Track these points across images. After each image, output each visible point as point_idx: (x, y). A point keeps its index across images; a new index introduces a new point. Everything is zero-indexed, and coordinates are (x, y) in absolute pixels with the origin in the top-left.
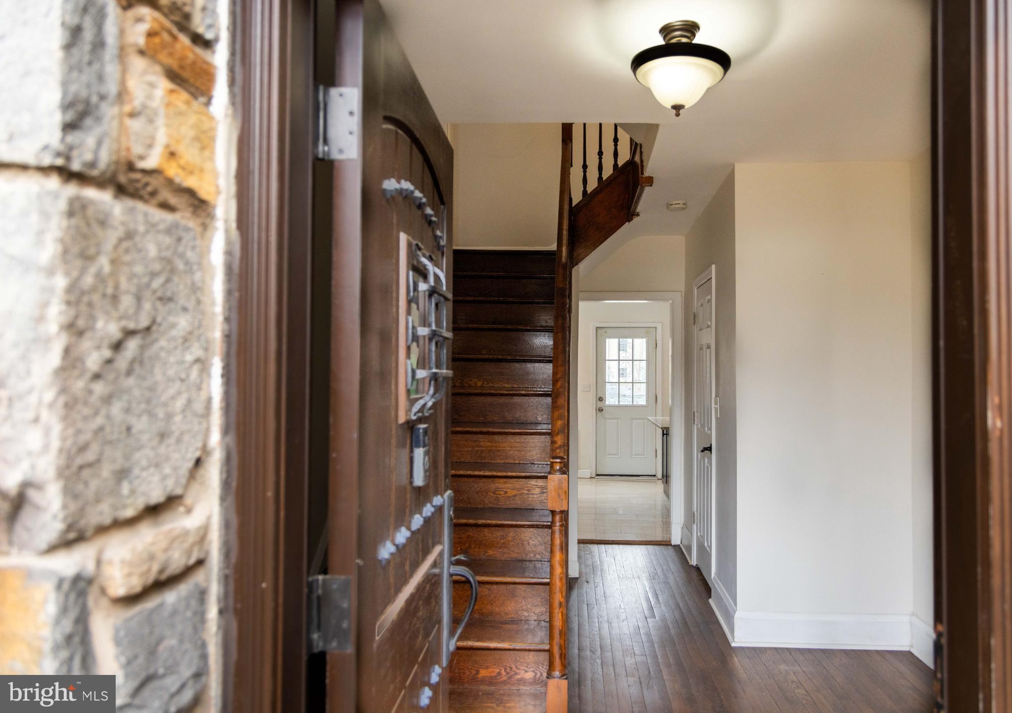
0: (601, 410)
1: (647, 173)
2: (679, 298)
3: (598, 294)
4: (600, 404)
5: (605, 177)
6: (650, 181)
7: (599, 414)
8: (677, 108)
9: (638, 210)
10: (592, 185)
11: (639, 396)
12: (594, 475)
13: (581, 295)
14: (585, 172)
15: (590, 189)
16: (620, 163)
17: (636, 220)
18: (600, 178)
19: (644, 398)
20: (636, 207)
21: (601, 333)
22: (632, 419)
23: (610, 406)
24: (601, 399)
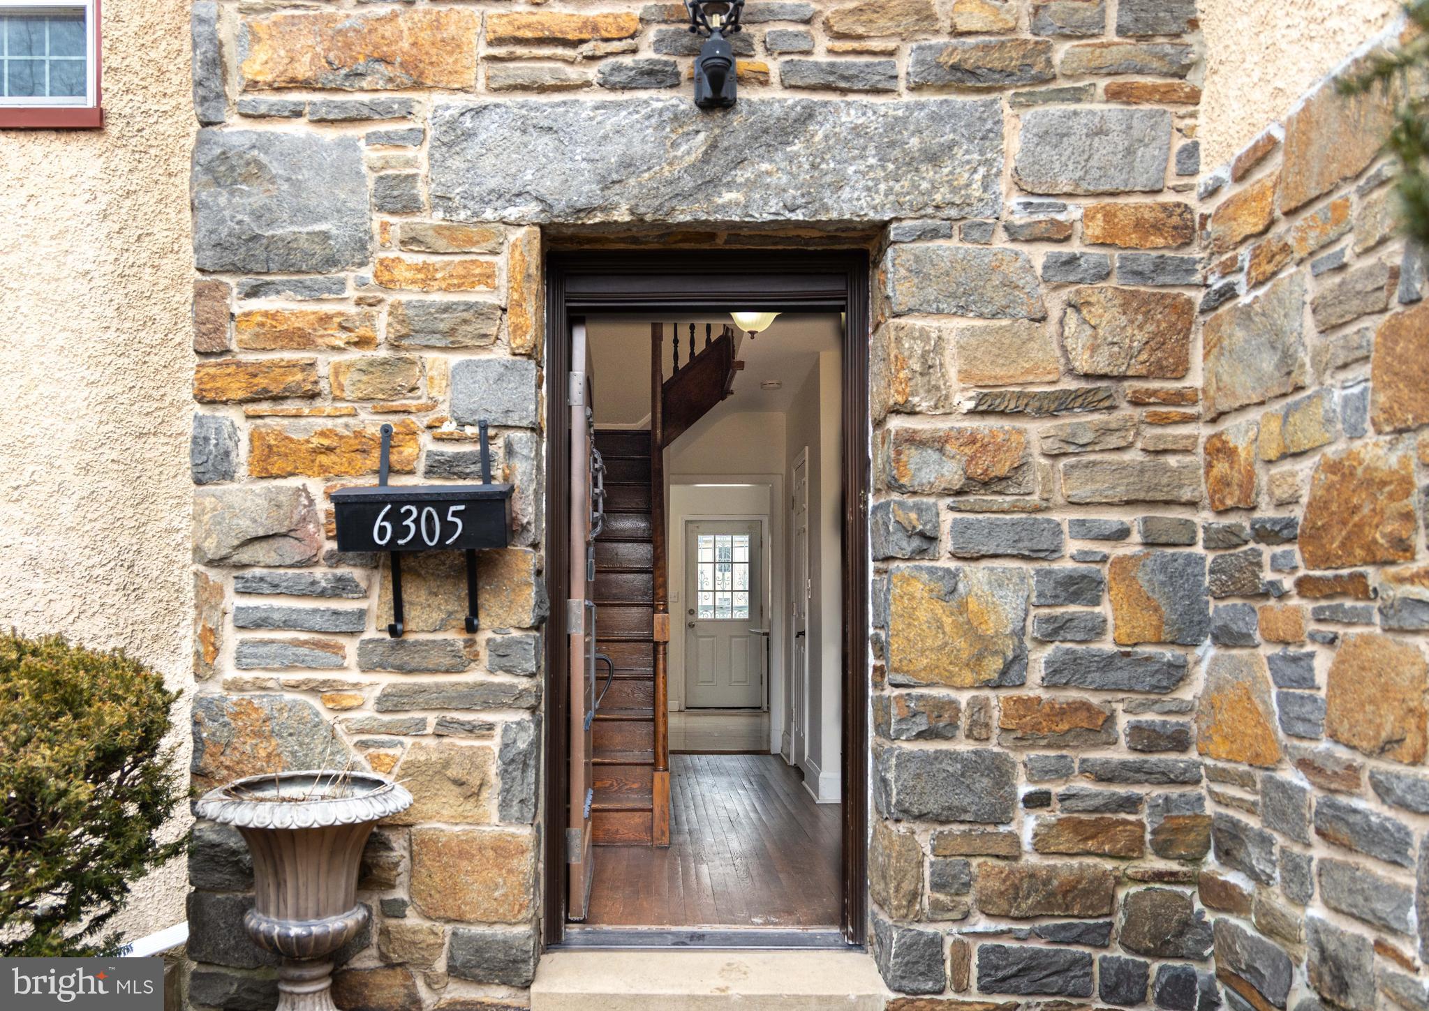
0: (691, 626)
1: (738, 358)
2: (779, 482)
3: (689, 477)
4: (690, 618)
5: (697, 352)
6: (741, 365)
7: (690, 630)
8: (752, 333)
9: (732, 388)
10: (684, 361)
11: (740, 608)
12: (683, 708)
13: (673, 477)
14: (676, 347)
15: (681, 365)
16: (713, 338)
17: (730, 398)
18: (692, 353)
19: (747, 611)
20: (729, 385)
21: (693, 527)
22: (731, 637)
23: (703, 620)
24: (692, 612)
